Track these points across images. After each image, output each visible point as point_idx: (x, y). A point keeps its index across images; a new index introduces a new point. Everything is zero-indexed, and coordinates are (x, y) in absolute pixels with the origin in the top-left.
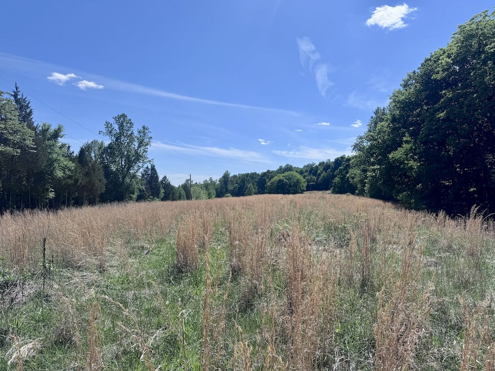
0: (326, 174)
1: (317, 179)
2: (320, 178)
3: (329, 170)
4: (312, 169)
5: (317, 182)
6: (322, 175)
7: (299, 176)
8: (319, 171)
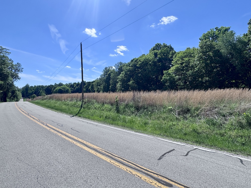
0: (78, 87)
1: (74, 89)
2: (75, 89)
3: (79, 86)
4: (71, 85)
5: (74, 90)
6: (76, 88)
7: (68, 88)
8: (75, 86)
